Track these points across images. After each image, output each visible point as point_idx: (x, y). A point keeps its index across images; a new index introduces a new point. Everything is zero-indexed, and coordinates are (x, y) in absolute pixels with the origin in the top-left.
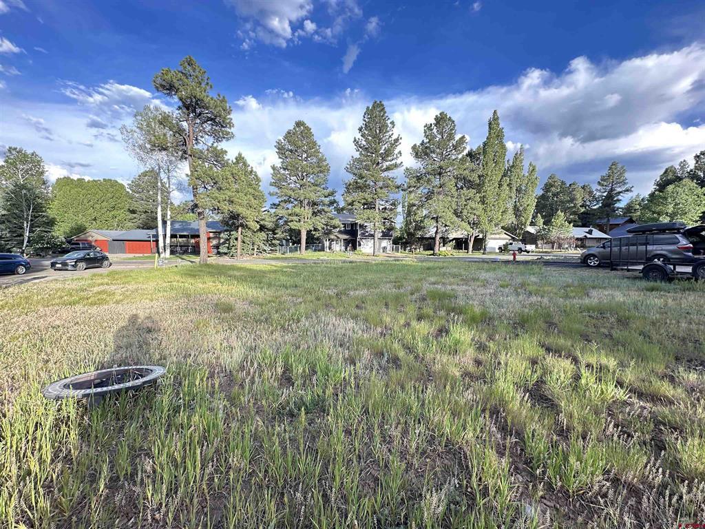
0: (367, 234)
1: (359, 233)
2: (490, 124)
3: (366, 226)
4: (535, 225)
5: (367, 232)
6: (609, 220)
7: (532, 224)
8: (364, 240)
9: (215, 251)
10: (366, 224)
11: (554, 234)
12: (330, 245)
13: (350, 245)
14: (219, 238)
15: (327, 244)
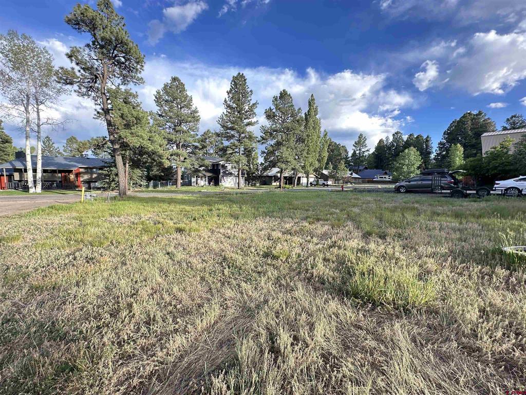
0: (227, 172)
1: (221, 171)
2: (309, 102)
3: (227, 166)
4: (328, 169)
5: (227, 171)
6: (359, 167)
7: (326, 168)
8: (224, 177)
9: (87, 185)
10: (226, 165)
11: (340, 174)
12: (197, 180)
13: (213, 181)
14: (92, 173)
15: (194, 180)
